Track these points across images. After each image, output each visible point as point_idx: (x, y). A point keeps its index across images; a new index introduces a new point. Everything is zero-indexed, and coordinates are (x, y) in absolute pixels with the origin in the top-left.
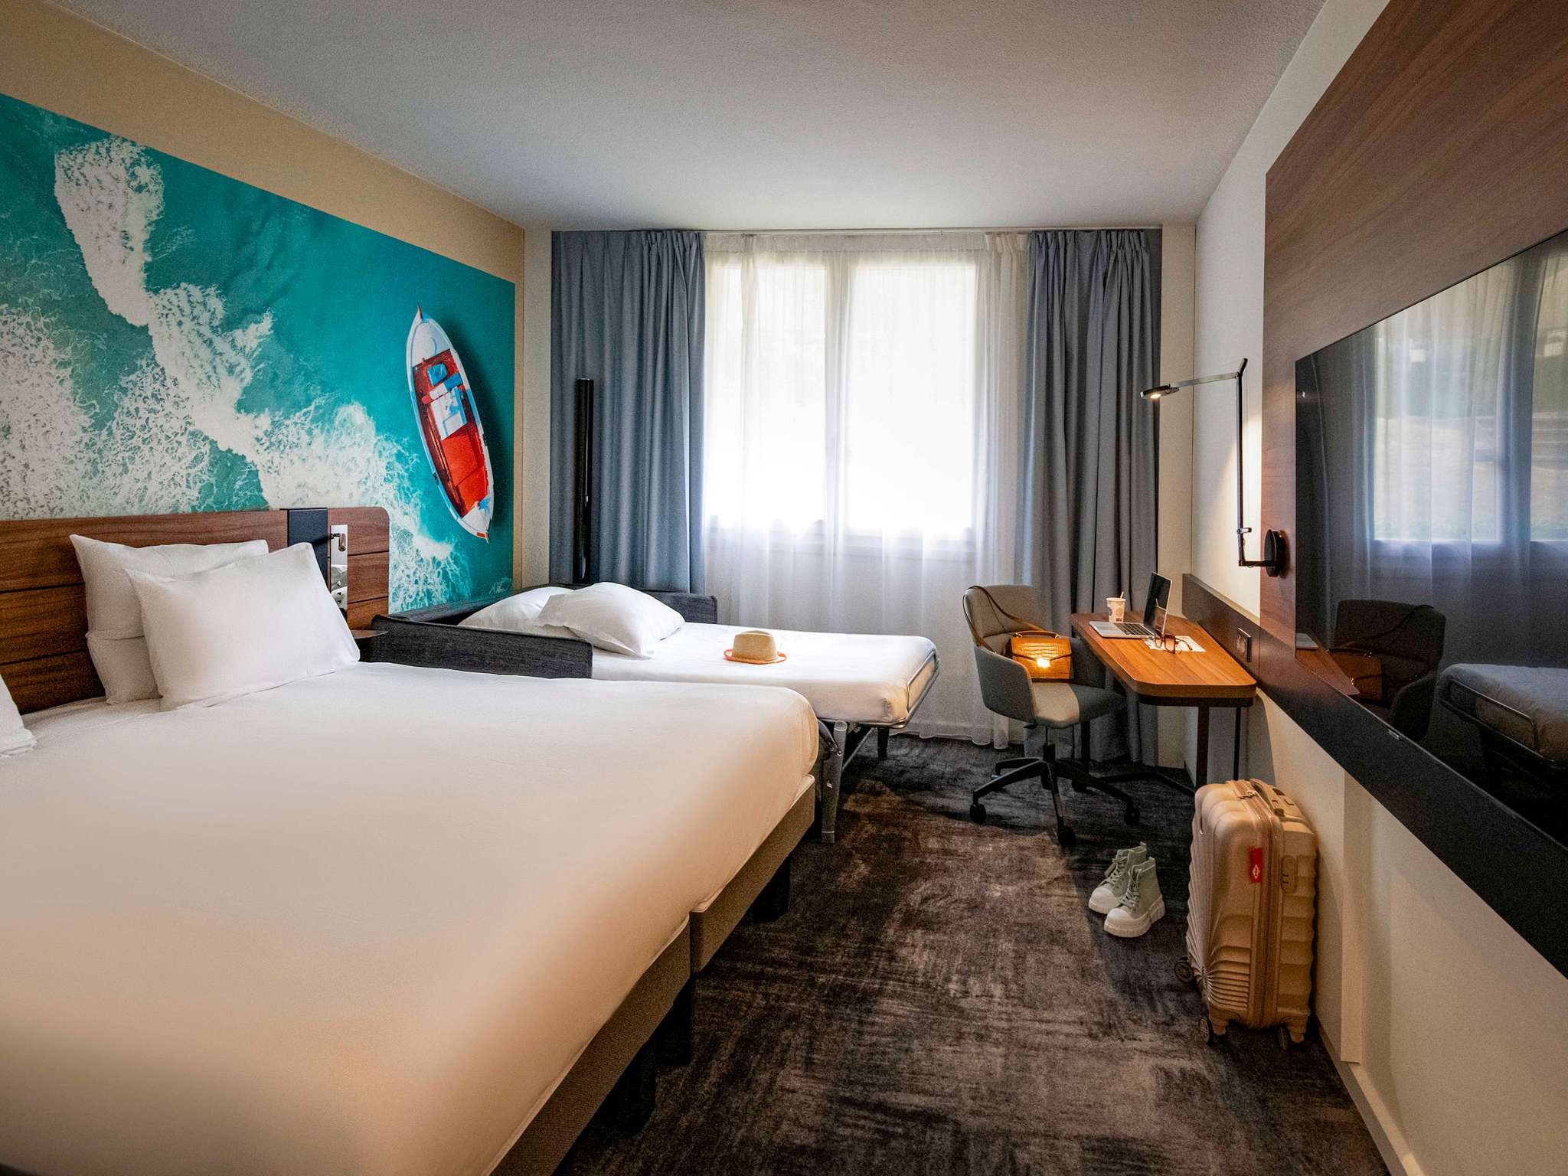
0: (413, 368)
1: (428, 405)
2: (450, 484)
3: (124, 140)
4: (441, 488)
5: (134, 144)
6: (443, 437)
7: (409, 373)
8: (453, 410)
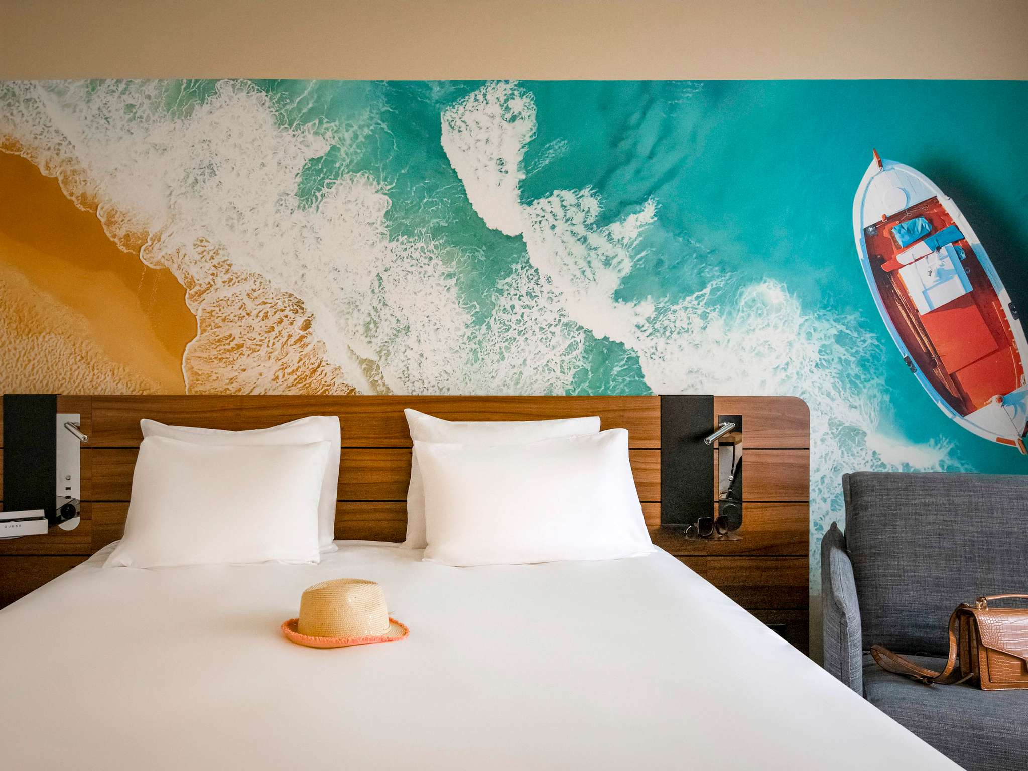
0: (865, 230)
1: (894, 272)
2: (938, 372)
3: (499, 82)
4: (919, 377)
5: (507, 82)
6: (922, 312)
7: (858, 236)
8: (942, 275)
